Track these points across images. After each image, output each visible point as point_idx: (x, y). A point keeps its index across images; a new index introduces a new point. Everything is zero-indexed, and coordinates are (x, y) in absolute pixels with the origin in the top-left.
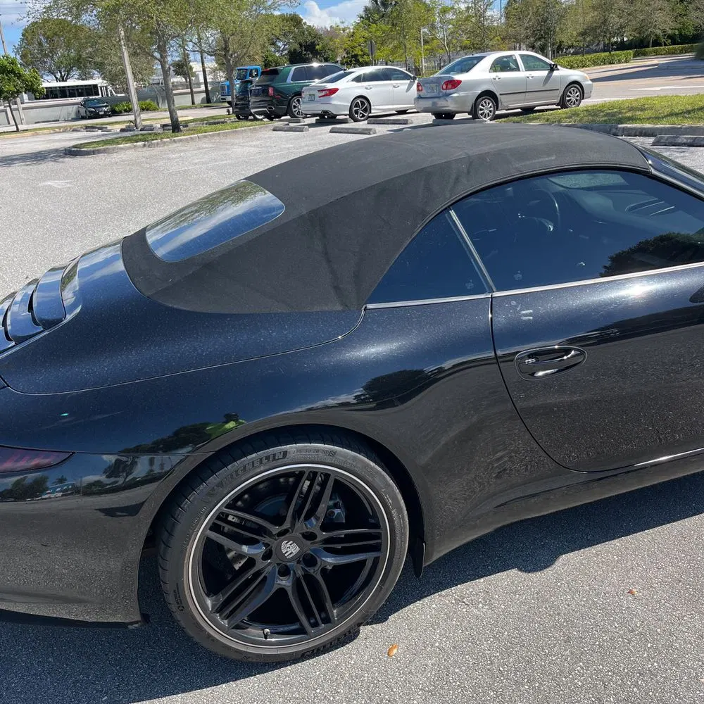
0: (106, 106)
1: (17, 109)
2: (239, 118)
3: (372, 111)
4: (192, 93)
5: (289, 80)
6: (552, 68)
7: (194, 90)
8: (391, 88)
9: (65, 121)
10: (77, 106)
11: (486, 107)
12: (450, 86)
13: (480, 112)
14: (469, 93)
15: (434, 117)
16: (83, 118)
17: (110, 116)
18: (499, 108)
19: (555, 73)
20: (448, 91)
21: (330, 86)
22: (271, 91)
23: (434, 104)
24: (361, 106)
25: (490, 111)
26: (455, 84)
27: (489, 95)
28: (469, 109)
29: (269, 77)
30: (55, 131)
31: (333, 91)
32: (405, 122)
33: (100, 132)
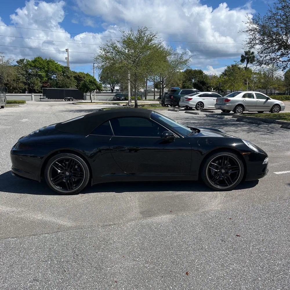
0: (123, 97)
1: (94, 95)
2: (162, 105)
3: (204, 107)
4: (154, 95)
5: (179, 94)
6: (268, 99)
7: (156, 94)
8: (213, 100)
9: (109, 101)
10: (113, 96)
11: (240, 109)
12: (226, 101)
13: (237, 111)
14: (233, 104)
15: (222, 111)
16: (115, 100)
17: (124, 100)
18: (245, 110)
19: (269, 100)
20: (226, 103)
21: (190, 97)
22: (172, 97)
23: (220, 106)
24: (200, 105)
25: (241, 111)
26: (228, 101)
27: (240, 105)
28: (233, 109)
29: (173, 92)
30: (104, 104)
31: (191, 99)
32: (212, 112)
33: (117, 105)
